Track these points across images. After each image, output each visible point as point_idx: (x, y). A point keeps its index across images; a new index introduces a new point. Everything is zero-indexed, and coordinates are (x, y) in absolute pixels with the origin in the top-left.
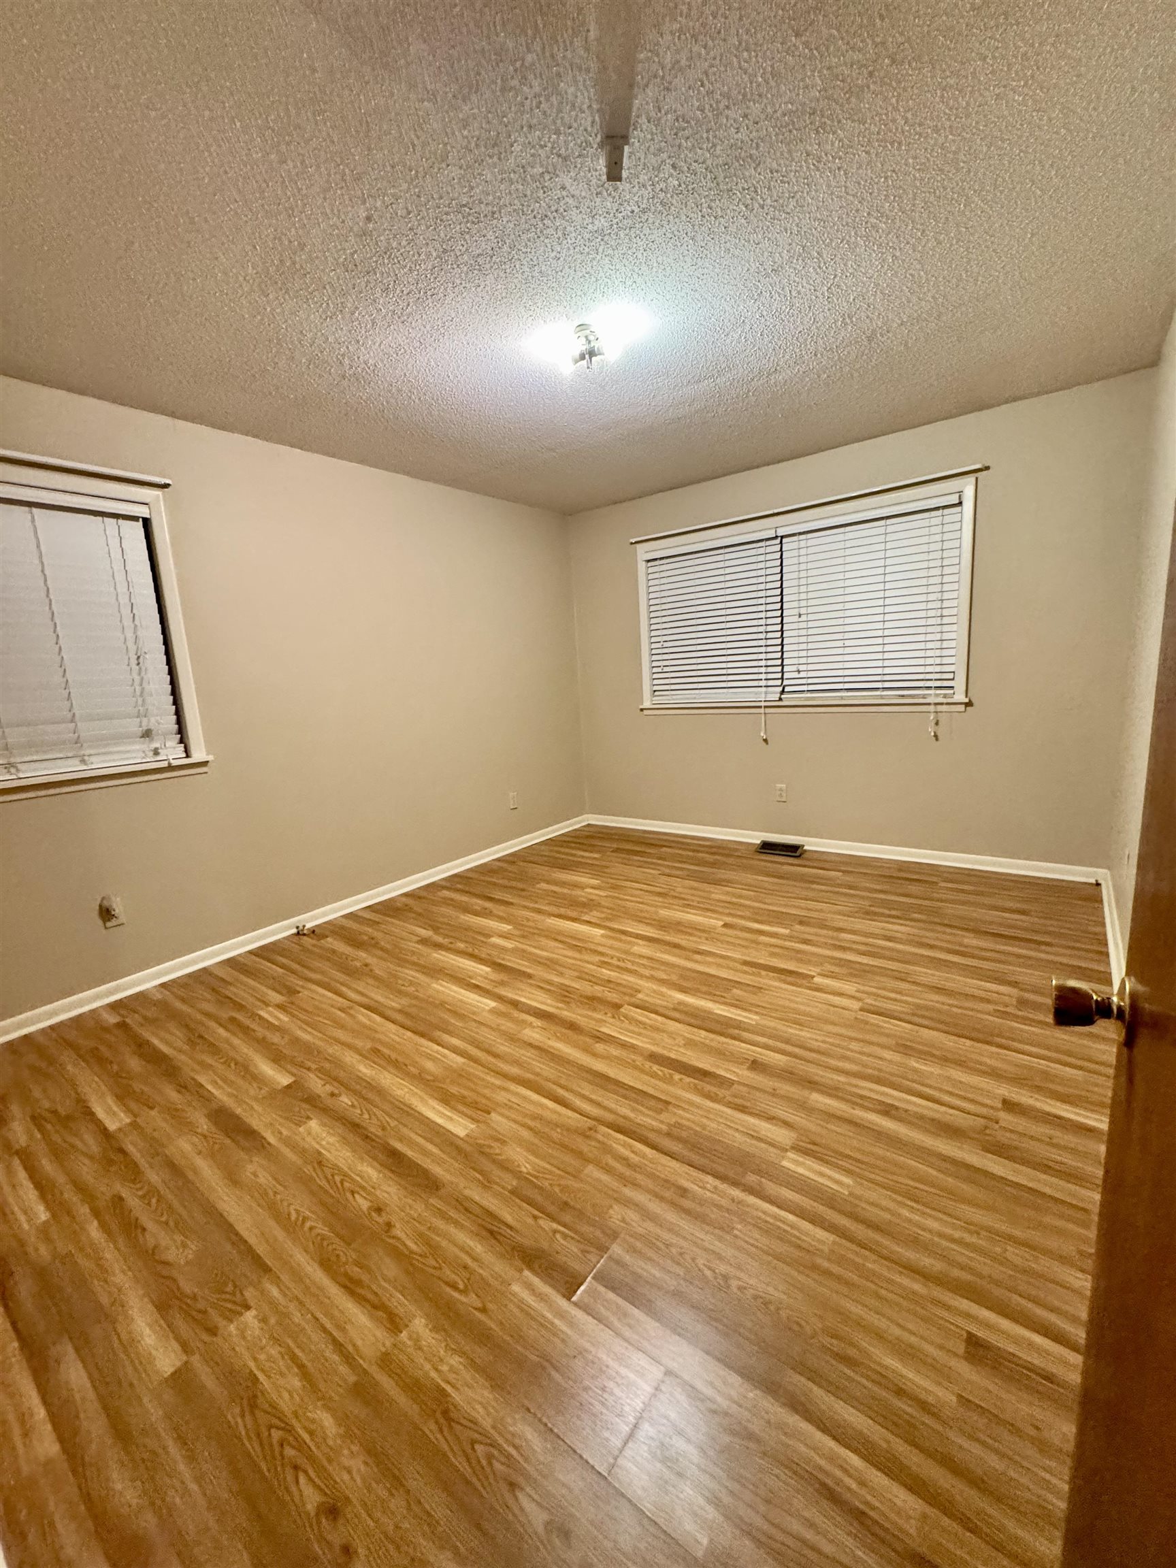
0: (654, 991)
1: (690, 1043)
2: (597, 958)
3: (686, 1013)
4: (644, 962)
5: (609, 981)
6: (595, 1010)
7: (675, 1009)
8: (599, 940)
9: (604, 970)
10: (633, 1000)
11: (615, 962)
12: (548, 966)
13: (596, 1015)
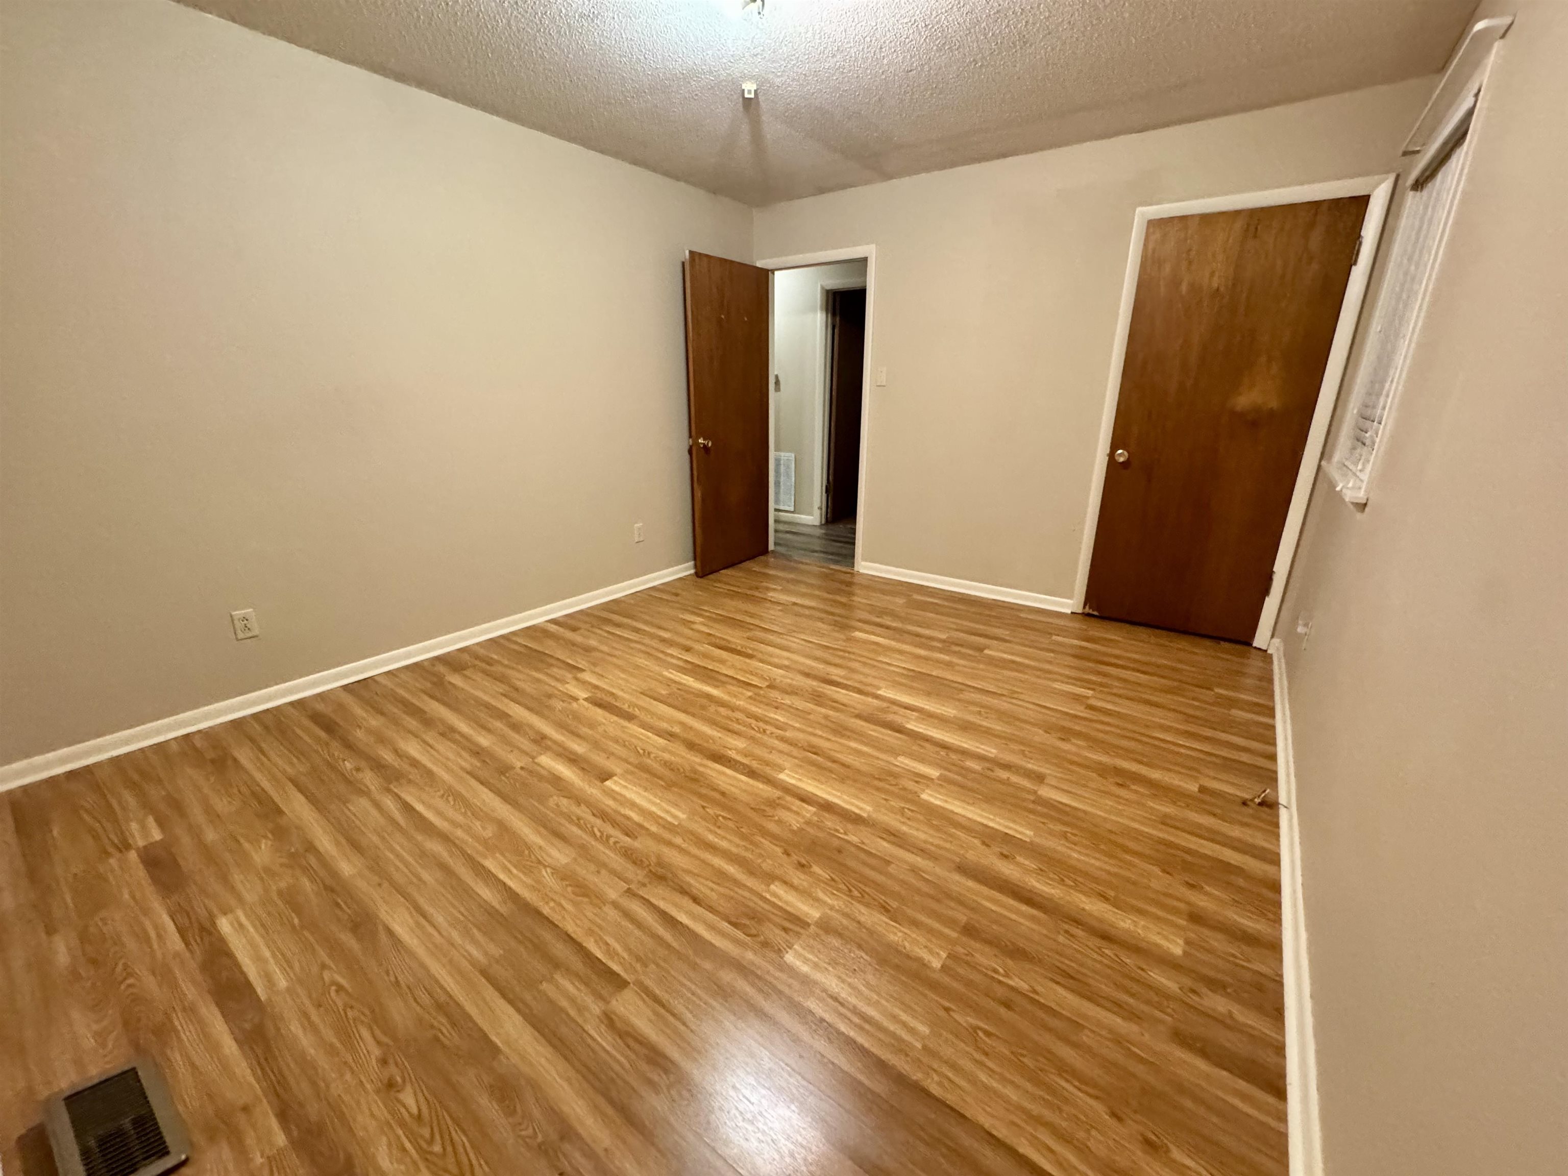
0: (735, 696)
1: (722, 662)
2: (788, 734)
3: (718, 680)
4: (736, 727)
5: (777, 708)
6: (790, 685)
7: (723, 683)
8: (787, 763)
9: (782, 719)
10: (757, 690)
11: (770, 729)
12: (841, 726)
13: (789, 681)
